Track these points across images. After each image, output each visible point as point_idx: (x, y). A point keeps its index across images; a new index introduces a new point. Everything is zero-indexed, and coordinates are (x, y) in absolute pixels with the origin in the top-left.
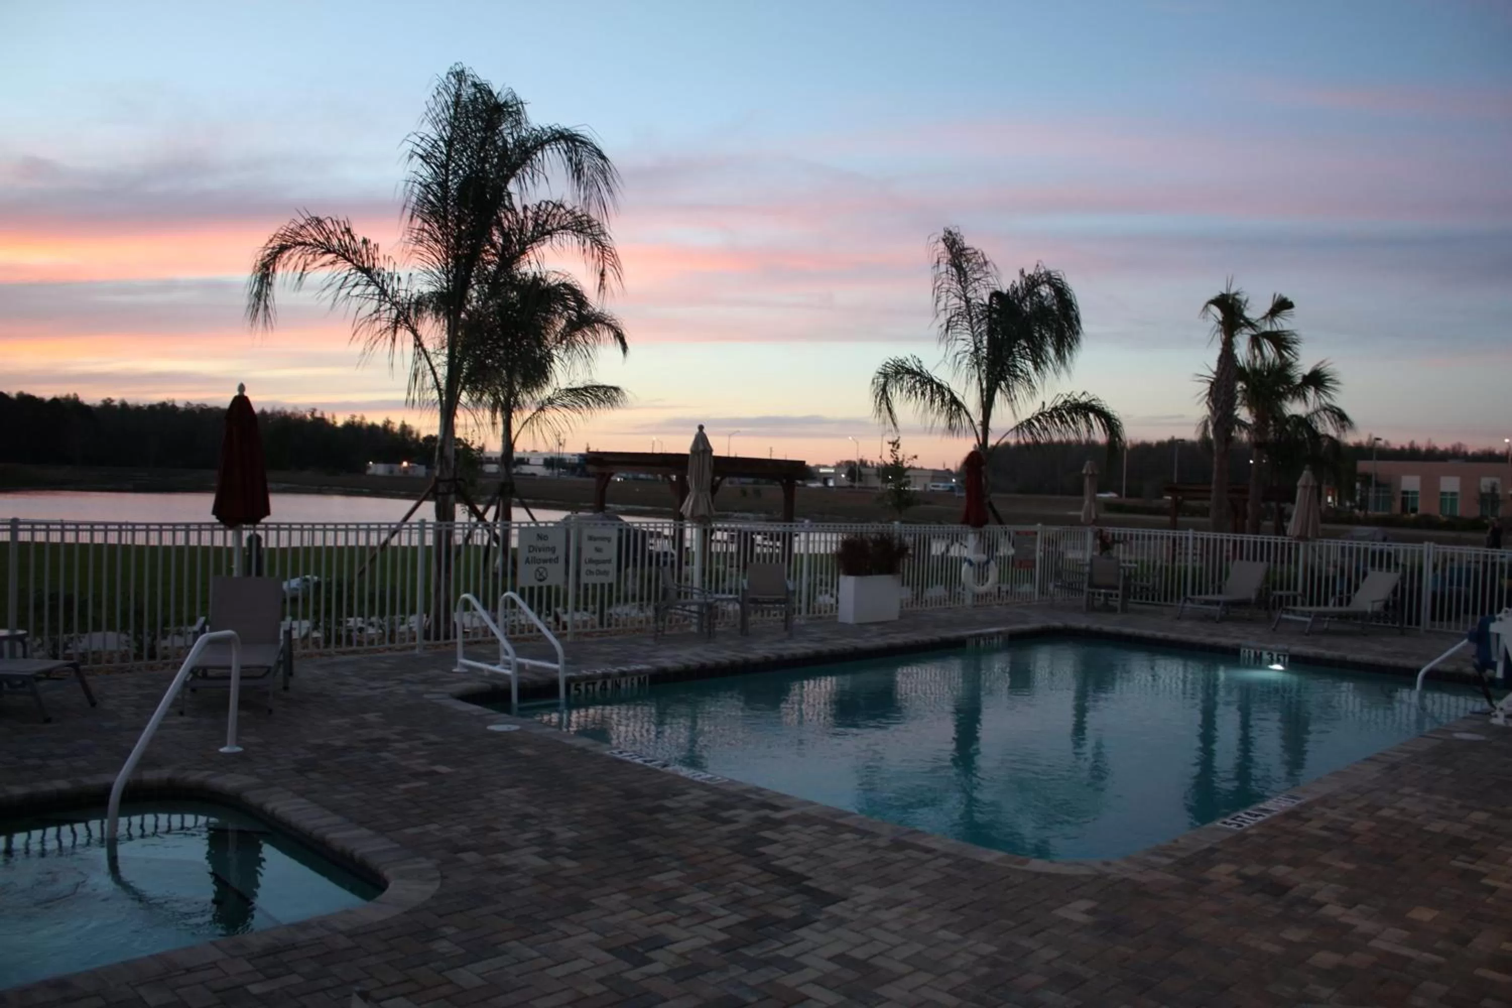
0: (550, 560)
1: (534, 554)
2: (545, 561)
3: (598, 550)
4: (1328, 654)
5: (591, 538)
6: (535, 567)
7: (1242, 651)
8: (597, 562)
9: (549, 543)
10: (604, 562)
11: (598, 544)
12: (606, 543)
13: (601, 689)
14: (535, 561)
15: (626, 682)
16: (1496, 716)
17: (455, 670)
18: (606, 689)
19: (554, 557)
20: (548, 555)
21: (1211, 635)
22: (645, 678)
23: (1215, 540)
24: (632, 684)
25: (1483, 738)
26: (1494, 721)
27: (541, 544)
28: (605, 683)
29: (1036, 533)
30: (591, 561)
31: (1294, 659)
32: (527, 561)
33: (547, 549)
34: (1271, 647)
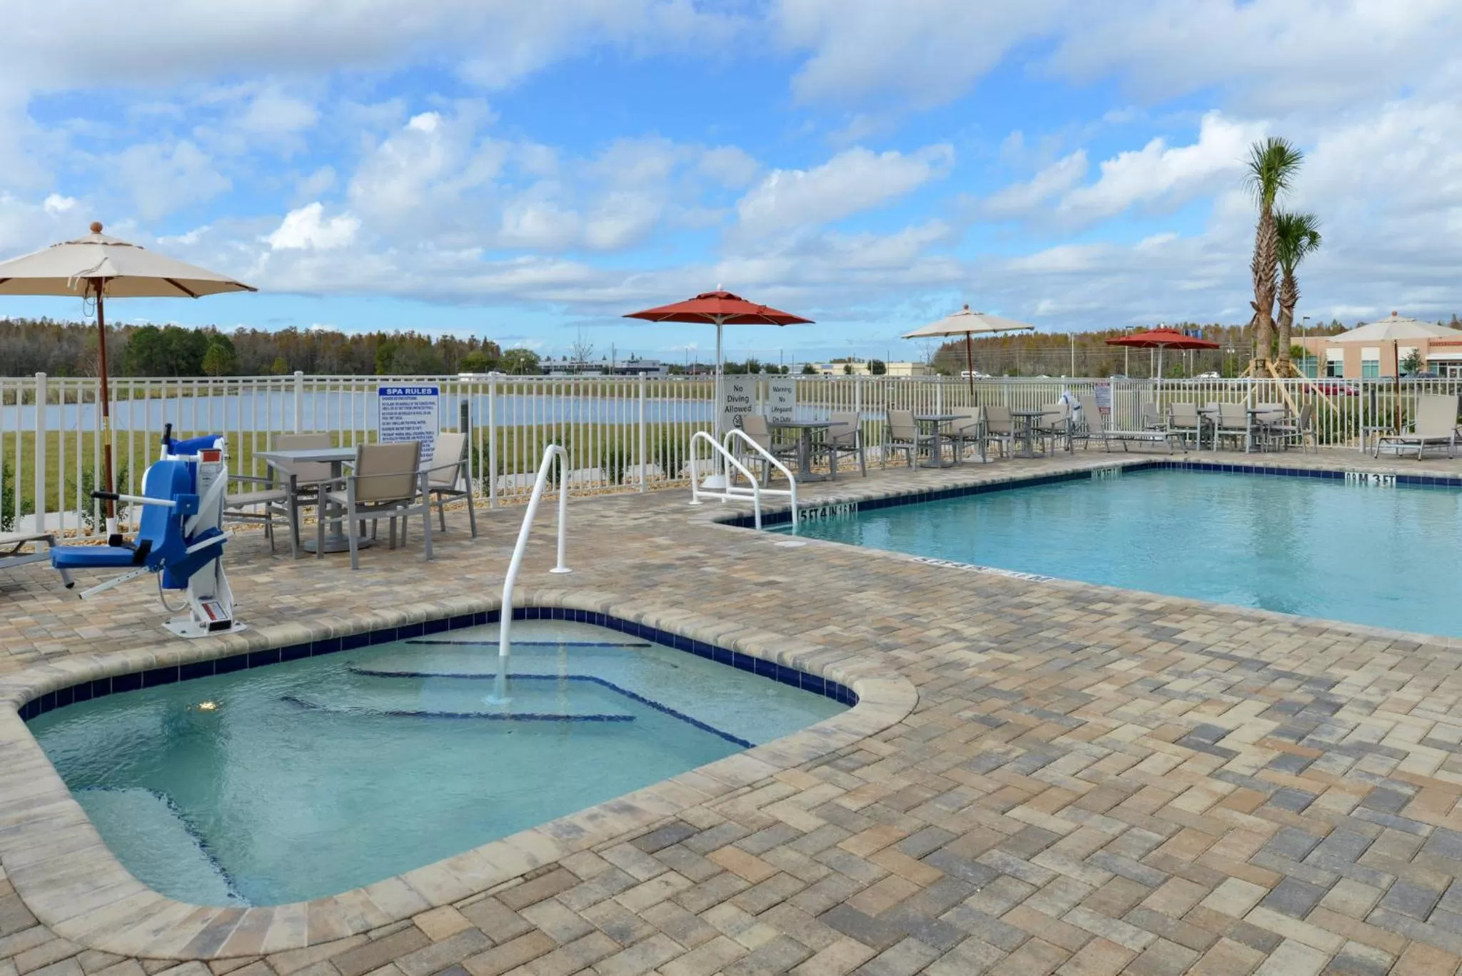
0: (745, 409)
1: (731, 404)
2: (740, 410)
3: (781, 400)
5: (775, 390)
6: (734, 414)
8: (781, 411)
9: (743, 394)
10: (786, 410)
11: (781, 394)
12: (788, 393)
14: (733, 409)
17: (691, 503)
19: (747, 405)
20: (743, 404)
27: (737, 395)
29: (1109, 384)
30: (776, 409)
31: (1402, 480)
32: (727, 409)
33: (741, 399)
34: (1377, 469)
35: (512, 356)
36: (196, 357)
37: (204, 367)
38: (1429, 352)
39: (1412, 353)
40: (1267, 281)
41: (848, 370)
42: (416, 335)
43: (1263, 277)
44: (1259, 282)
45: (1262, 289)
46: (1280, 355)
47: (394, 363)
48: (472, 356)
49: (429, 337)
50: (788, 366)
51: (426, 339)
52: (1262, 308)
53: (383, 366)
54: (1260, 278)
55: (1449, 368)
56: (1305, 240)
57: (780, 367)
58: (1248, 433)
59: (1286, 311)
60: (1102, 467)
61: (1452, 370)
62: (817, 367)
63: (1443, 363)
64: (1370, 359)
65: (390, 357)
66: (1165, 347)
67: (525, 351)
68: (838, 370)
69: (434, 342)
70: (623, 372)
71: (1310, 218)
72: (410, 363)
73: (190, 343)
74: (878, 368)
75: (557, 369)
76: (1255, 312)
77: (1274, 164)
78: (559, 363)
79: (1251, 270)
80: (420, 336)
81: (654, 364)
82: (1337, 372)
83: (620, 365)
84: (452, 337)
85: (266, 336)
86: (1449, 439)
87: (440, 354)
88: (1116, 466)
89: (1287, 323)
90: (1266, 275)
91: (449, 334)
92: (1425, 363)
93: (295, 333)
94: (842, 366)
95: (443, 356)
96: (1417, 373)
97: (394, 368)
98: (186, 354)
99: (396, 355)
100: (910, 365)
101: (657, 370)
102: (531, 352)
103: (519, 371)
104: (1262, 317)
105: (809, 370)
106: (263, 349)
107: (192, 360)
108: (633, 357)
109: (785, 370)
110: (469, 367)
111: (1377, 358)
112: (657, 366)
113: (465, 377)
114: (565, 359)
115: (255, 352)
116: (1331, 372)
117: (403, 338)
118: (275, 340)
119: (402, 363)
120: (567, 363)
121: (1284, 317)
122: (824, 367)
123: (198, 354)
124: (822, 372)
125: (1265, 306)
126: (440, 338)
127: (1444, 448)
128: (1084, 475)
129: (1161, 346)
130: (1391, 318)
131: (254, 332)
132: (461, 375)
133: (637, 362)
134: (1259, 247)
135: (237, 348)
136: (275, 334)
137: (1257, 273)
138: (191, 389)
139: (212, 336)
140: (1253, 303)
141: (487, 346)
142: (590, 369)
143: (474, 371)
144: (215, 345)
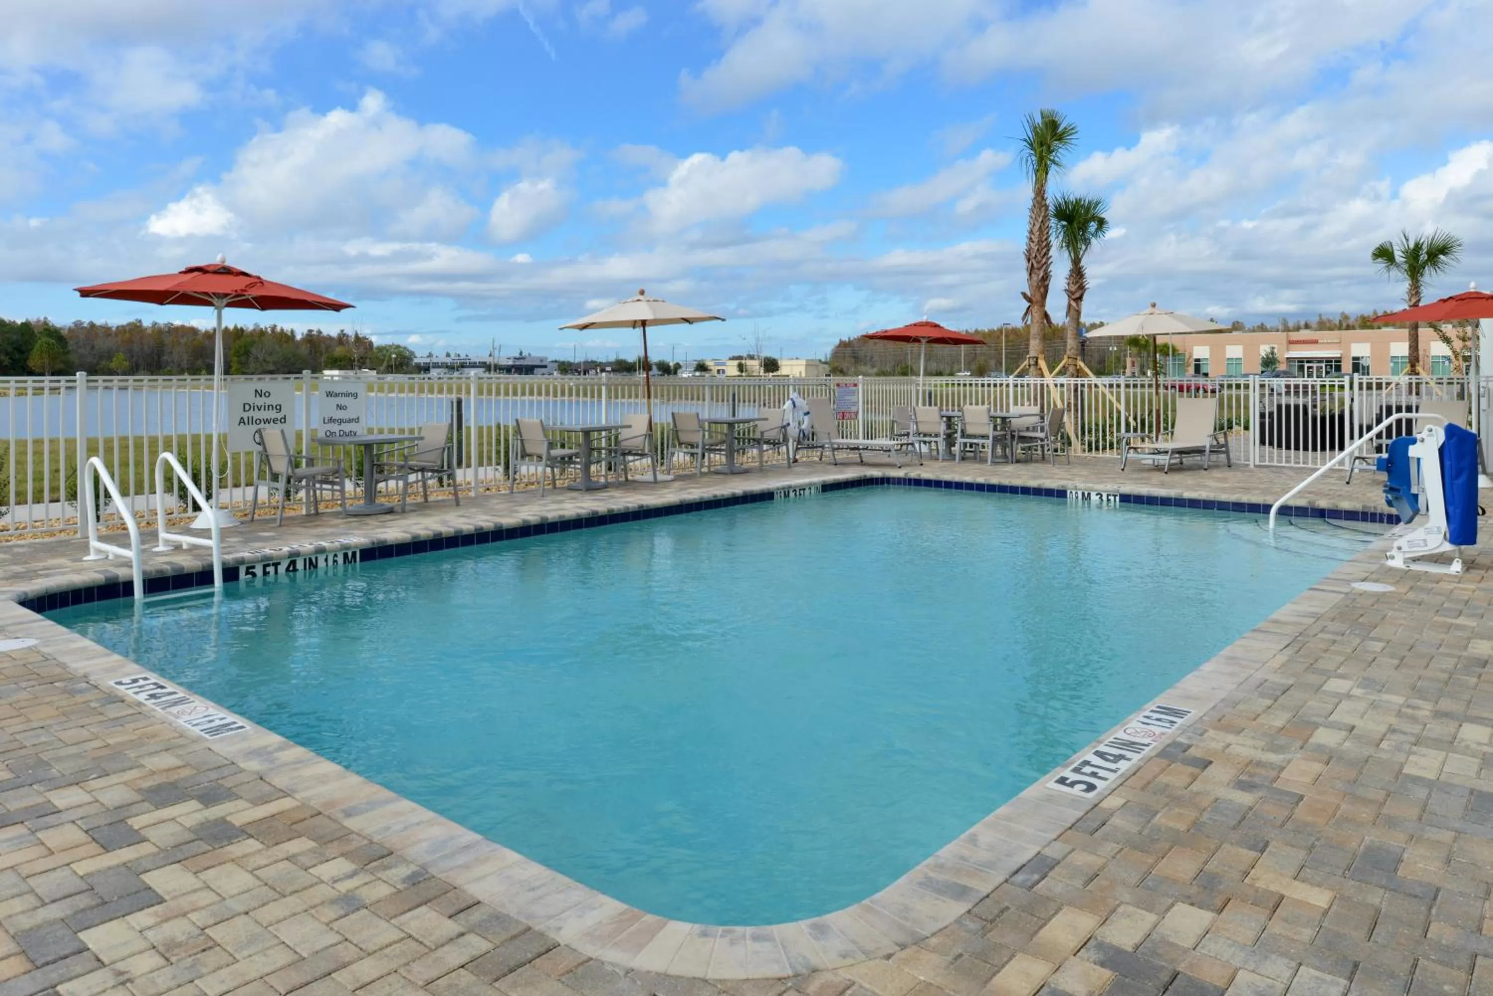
0: (275, 420)
1: (251, 413)
2: (267, 421)
3: (340, 407)
4: (1162, 492)
5: (330, 395)
6: (253, 428)
7: (1068, 492)
8: (341, 421)
9: (272, 400)
10: (350, 421)
11: (339, 400)
12: (351, 399)
13: (287, 570)
14: (251, 421)
15: (326, 560)
16: (1393, 557)
18: (295, 570)
19: (279, 416)
20: (272, 414)
21: (1034, 478)
22: (354, 554)
23: (1036, 385)
24: (335, 561)
25: (1391, 588)
26: (1390, 563)
27: (260, 401)
28: (293, 563)
29: (855, 385)
30: (331, 420)
31: (1125, 499)
32: (242, 421)
33: (270, 407)
34: (1100, 487)
35: (385, 352)
36: (21, 352)
37: (31, 363)
38: (1288, 350)
39: (1269, 350)
40: (1039, 269)
41: (741, 368)
42: (278, 329)
43: (1035, 265)
44: (1031, 270)
45: (1035, 278)
46: (1068, 352)
47: (251, 359)
48: (339, 351)
49: (292, 332)
50: (681, 363)
51: (289, 334)
52: (1034, 299)
53: (240, 363)
54: (1032, 265)
55: (1306, 365)
56: (1093, 226)
57: (671, 364)
58: (989, 442)
59: (1074, 304)
60: (790, 487)
61: (1309, 368)
62: (710, 364)
63: (1301, 361)
64: (1235, 357)
65: (247, 353)
66: (929, 342)
67: (398, 347)
68: (732, 369)
69: (299, 337)
70: (508, 370)
71: (1097, 203)
72: (268, 359)
73: (15, 337)
74: (771, 365)
75: (437, 366)
76: (1028, 304)
77: (1046, 139)
78: (442, 359)
79: (1023, 257)
80: (282, 330)
81: (541, 361)
82: (1204, 370)
83: (504, 362)
84: (320, 332)
85: (106, 330)
86: (1205, 447)
87: (304, 350)
88: (814, 484)
89: (1075, 316)
90: (1038, 262)
91: (315, 328)
92: (1285, 360)
93: (141, 326)
94: (736, 363)
95: (307, 351)
96: (1274, 370)
97: (252, 365)
98: (10, 349)
99: (254, 350)
100: (804, 362)
101: (545, 367)
102: (405, 348)
103: (390, 370)
104: (1035, 309)
105: (702, 367)
106: (102, 344)
107: (17, 356)
108: (521, 353)
109: (678, 366)
110: (335, 363)
111: (1240, 355)
112: (544, 364)
113: (331, 374)
114: (448, 355)
115: (93, 348)
116: (1197, 368)
117: (262, 333)
118: (116, 335)
119: (261, 358)
120: (448, 360)
121: (1072, 310)
122: (716, 365)
123: (24, 348)
124: (715, 369)
125: (1038, 297)
126: (305, 332)
127: (1198, 458)
128: (767, 496)
129: (923, 341)
130: (1150, 310)
131: (92, 325)
132: (327, 372)
133: (524, 358)
134: (1031, 232)
135: (71, 345)
136: (118, 327)
137: (1029, 260)
138: (25, 389)
139: (41, 330)
140: (1024, 295)
141: (360, 341)
142: (473, 365)
143: (340, 368)
144: (44, 339)
